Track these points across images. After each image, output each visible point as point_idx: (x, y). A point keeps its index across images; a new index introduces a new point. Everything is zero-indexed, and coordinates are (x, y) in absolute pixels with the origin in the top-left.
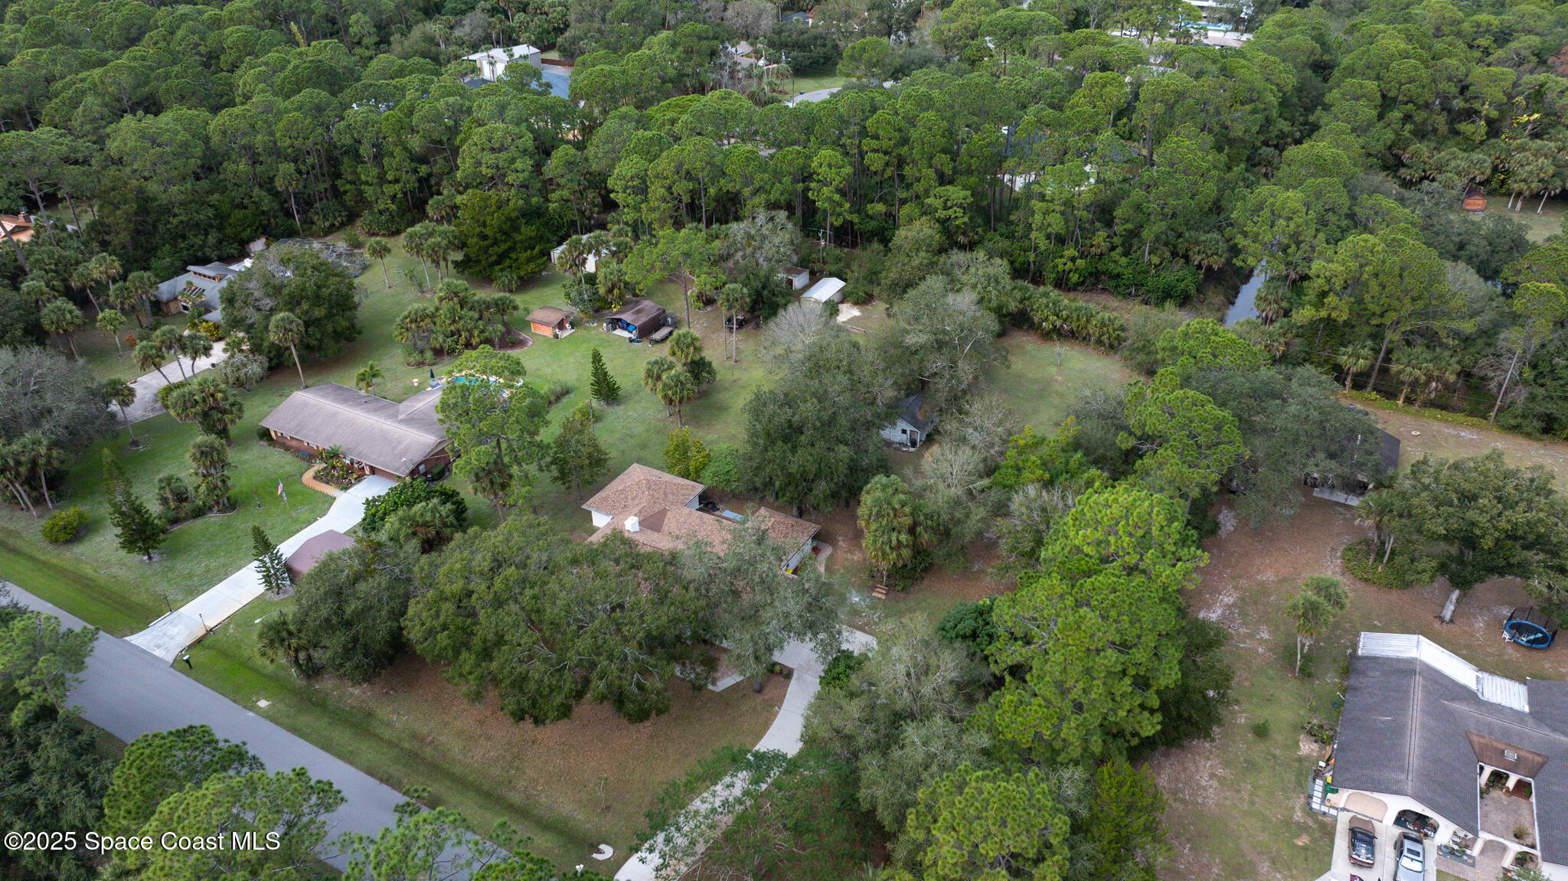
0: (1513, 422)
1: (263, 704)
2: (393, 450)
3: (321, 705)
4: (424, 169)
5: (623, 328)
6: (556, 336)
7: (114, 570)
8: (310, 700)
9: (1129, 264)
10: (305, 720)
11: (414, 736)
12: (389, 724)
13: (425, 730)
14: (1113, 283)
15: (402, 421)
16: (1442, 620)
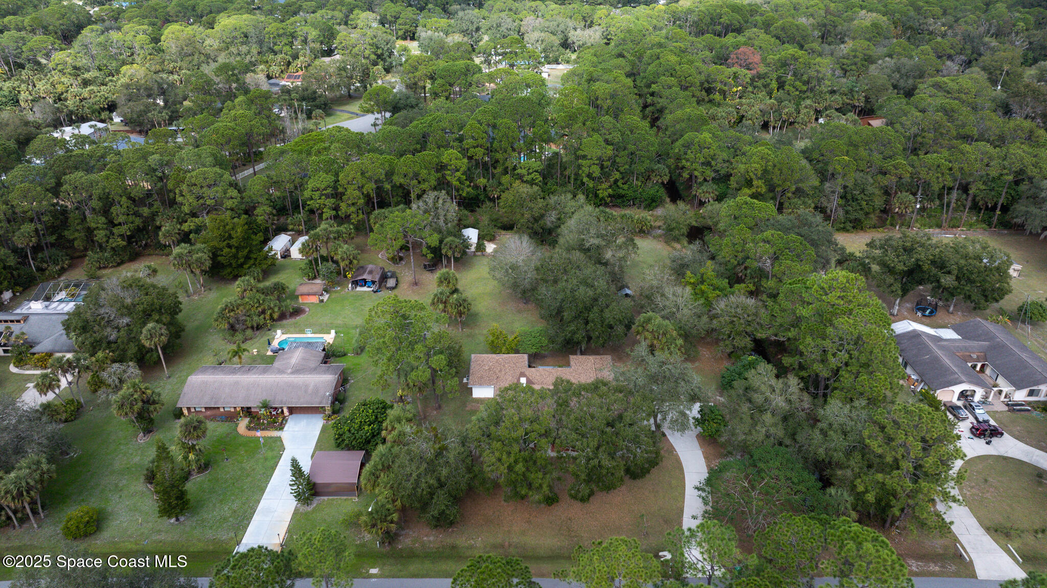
0: (842, 226)
1: (374, 571)
2: (306, 392)
3: (410, 555)
4: (145, 211)
5: (362, 286)
6: (322, 301)
7: (156, 537)
8: (402, 557)
9: (629, 188)
10: (413, 567)
11: (495, 547)
12: (471, 547)
13: (499, 541)
14: (619, 201)
15: (292, 373)
16: (893, 315)
